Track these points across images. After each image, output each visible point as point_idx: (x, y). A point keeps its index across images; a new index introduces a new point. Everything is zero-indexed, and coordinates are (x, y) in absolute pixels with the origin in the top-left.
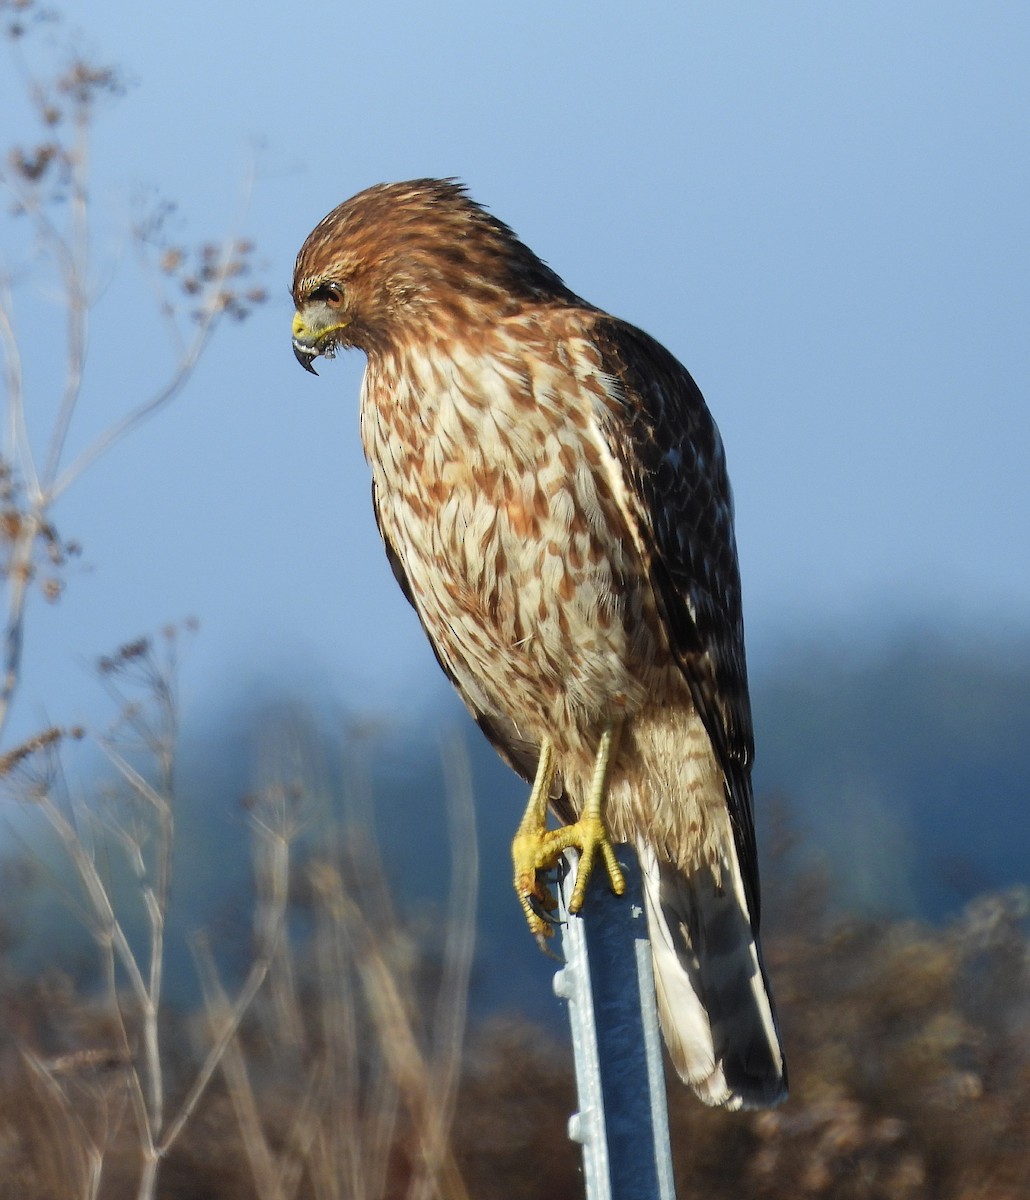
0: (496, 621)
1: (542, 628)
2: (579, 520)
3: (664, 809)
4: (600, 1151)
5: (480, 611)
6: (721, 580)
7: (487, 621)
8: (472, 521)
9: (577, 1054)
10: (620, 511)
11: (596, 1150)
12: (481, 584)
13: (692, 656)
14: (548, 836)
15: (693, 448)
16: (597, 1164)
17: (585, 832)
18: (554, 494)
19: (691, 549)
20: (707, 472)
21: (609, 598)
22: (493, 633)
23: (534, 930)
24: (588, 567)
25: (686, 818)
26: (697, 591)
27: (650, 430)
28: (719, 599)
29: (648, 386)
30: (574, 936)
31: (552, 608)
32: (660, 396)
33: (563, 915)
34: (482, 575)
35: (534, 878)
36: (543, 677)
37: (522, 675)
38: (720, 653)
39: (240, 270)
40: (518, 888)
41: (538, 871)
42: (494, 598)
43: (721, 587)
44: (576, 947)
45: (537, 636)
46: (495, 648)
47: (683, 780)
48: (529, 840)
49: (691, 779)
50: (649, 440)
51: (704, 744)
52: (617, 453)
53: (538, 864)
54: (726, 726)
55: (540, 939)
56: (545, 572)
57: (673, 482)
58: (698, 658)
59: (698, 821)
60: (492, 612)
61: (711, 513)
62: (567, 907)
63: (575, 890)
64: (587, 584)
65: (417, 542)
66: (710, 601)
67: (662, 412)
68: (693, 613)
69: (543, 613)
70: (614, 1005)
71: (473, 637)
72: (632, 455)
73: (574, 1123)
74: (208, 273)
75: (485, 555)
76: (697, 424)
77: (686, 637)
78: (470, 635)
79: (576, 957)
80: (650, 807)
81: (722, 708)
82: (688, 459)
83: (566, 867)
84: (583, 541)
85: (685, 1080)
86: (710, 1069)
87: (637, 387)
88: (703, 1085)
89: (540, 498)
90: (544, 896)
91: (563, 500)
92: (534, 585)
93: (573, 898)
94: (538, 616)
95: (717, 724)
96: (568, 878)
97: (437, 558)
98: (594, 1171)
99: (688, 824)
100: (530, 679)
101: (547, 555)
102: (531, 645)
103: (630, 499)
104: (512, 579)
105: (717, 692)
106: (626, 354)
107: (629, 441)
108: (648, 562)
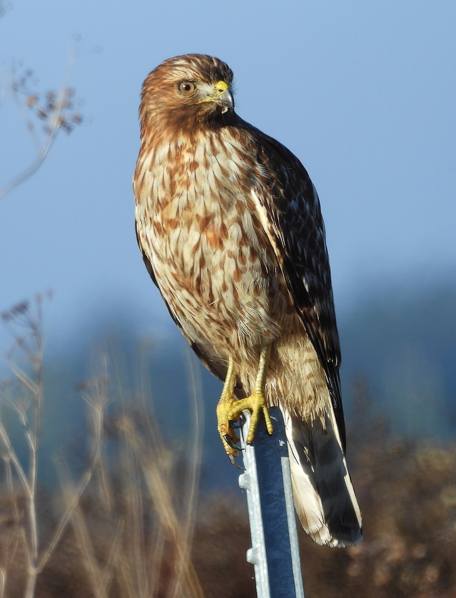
0: (200, 292)
1: (224, 295)
2: (244, 239)
3: (294, 390)
4: (264, 568)
5: (192, 288)
6: (321, 269)
7: (195, 292)
8: (187, 240)
9: (251, 518)
10: (266, 235)
11: (261, 567)
12: (192, 273)
13: (306, 309)
14: (235, 403)
15: (304, 199)
16: (262, 575)
17: (254, 401)
18: (231, 225)
19: (305, 252)
20: (311, 213)
21: (260, 279)
22: (198, 299)
23: (228, 453)
24: (249, 264)
25: (306, 393)
26: (308, 275)
27: (282, 191)
28: (320, 278)
29: (280, 169)
30: (249, 455)
31: (229, 285)
32: (286, 174)
33: (243, 445)
34: (192, 269)
35: (228, 426)
36: (225, 321)
37: (214, 320)
38: (321, 306)
39: (68, 105)
40: (220, 431)
41: (230, 422)
42: (199, 280)
43: (321, 272)
44: (250, 461)
45: (222, 300)
46: (199, 306)
47: (303, 373)
48: (225, 405)
49: (308, 372)
50: (281, 196)
51: (313, 354)
52: (265, 204)
53: (230, 418)
54: (325, 346)
55: (231, 457)
56: (226, 267)
57: (294, 218)
58: (309, 310)
59: (313, 395)
60: (198, 288)
61: (315, 234)
62: (245, 440)
63: (250, 431)
64: (248, 273)
65: (158, 251)
66: (315, 280)
67: (287, 181)
68: (307, 287)
69: (225, 288)
70: (270, 492)
71: (188, 301)
72: (272, 204)
73: (250, 553)
74: (51, 107)
75: (194, 258)
76: (305, 188)
77: (302, 299)
78: (186, 300)
79: (250, 467)
80: (286, 388)
81: (323, 336)
82: (301, 206)
83: (244, 420)
84: (246, 251)
85: (307, 532)
86: (320, 526)
87: (274, 169)
88: (317, 534)
89: (224, 228)
90: (233, 435)
91: (235, 229)
92: (219, 273)
93: (249, 436)
94: (222, 290)
95: (320, 345)
96: (245, 425)
97: (168, 259)
98: (260, 579)
99: (307, 396)
100: (218, 323)
101: (227, 258)
102: (219, 305)
103: (272, 227)
104: (208, 270)
105: (320, 328)
106: (268, 152)
107: (271, 197)
108: (282, 261)
